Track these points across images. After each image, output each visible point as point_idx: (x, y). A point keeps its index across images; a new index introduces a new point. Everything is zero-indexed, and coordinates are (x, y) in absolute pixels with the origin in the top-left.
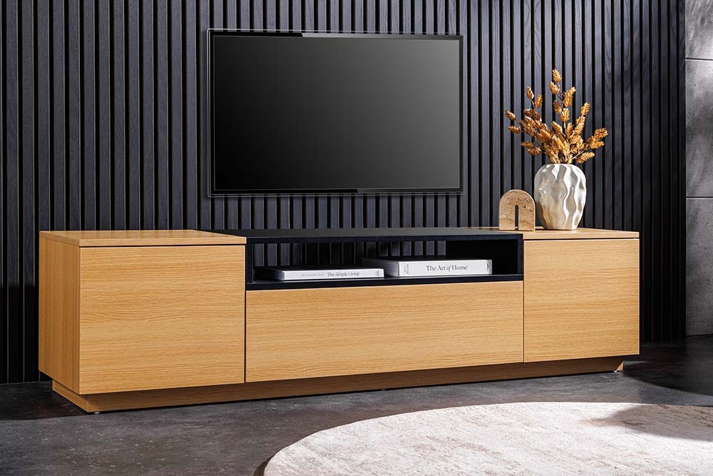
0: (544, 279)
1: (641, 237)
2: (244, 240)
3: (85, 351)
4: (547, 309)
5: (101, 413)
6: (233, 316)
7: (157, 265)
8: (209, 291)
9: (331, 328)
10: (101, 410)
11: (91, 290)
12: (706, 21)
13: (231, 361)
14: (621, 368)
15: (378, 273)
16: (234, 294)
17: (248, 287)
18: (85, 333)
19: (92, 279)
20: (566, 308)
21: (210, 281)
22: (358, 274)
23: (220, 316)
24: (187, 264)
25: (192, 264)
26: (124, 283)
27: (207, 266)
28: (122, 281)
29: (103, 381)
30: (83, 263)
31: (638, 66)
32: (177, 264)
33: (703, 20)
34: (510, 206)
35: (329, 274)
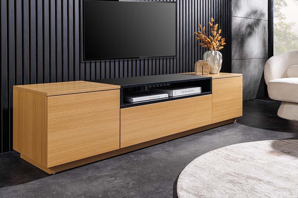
0: (218, 93)
1: (243, 76)
2: (119, 87)
3: (50, 146)
5: (56, 173)
6: (115, 121)
7: (83, 101)
8: (106, 111)
9: (152, 120)
10: (56, 172)
11: (53, 117)
12: (236, 5)
13: (114, 140)
14: (236, 121)
15: (166, 95)
16: (116, 111)
18: (50, 137)
19: (53, 112)
21: (106, 106)
22: (159, 97)
23: (110, 121)
25: (98, 99)
26: (68, 111)
27: (104, 100)
29: (59, 159)
30: (49, 104)
32: (92, 100)
33: (235, 4)
34: (200, 66)
35: (150, 98)
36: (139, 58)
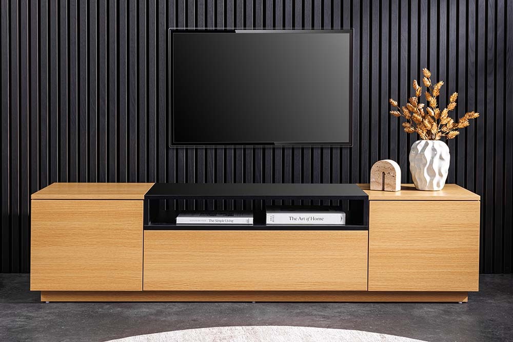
0: (388, 230)
4: (390, 253)
6: (134, 247)
7: (81, 212)
8: (118, 229)
9: (206, 257)
10: (50, 301)
11: (38, 226)
13: (133, 276)
14: (465, 300)
15: (248, 221)
16: (135, 232)
17: (145, 228)
18: (34, 253)
19: (38, 220)
20: (408, 253)
21: (118, 223)
22: (232, 221)
23: (125, 246)
24: (102, 211)
25: (105, 212)
26: (59, 222)
27: (116, 213)
28: (58, 221)
29: (46, 283)
31: (502, 55)
32: (95, 212)
34: (377, 173)
35: (210, 221)
36: (273, 144)
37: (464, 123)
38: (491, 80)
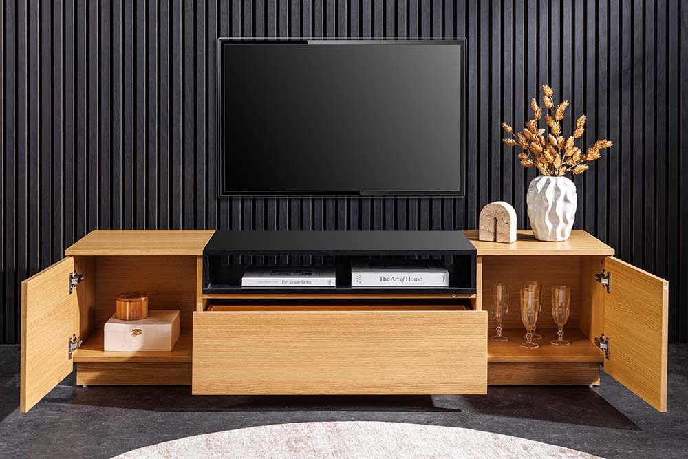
2: (200, 252)
15: (329, 282)
17: (204, 292)
22: (310, 282)
31: (640, 64)
34: (488, 218)
36: (359, 193)
37: (594, 154)
38: (626, 95)
